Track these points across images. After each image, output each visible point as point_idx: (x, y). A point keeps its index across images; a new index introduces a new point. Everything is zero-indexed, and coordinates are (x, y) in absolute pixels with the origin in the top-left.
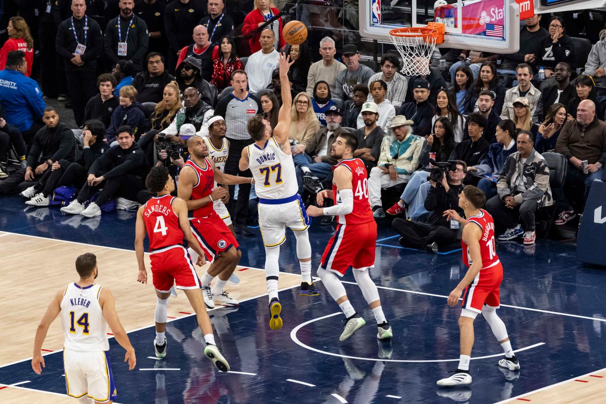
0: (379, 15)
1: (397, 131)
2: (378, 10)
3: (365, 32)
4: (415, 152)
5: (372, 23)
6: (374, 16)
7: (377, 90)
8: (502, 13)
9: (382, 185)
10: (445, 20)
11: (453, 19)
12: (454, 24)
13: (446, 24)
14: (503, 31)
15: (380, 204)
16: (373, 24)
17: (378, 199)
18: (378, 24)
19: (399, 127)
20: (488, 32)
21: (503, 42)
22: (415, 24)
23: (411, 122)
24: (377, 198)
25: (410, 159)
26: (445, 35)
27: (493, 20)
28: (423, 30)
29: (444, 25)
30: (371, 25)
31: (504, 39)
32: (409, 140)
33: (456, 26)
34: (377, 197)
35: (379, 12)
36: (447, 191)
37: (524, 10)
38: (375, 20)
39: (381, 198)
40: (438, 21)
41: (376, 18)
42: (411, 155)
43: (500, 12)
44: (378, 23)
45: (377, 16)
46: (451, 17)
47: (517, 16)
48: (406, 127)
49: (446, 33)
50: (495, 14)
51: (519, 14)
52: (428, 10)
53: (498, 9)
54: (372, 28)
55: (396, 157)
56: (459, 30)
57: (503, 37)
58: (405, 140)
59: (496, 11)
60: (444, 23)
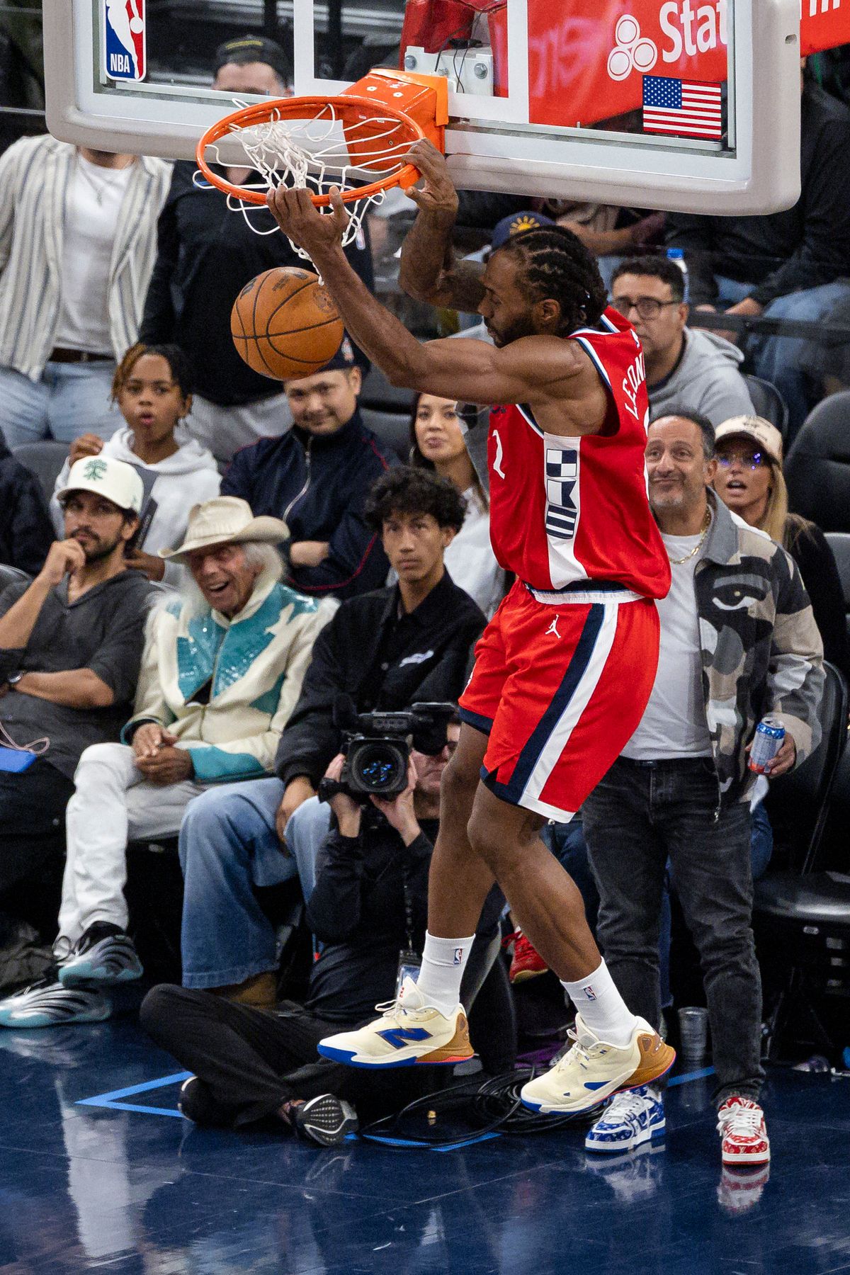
0: (136, 38)
1: (211, 567)
2: (131, 15)
3: (75, 117)
4: (291, 673)
5: (105, 75)
6: (114, 45)
7: (147, 395)
8: (710, 25)
9: (132, 826)
10: (447, 57)
11: (484, 57)
12: (489, 79)
13: (452, 81)
14: (724, 111)
15: (118, 917)
16: (111, 84)
17: (110, 895)
18: (136, 82)
19: (219, 550)
20: (653, 114)
21: (724, 162)
22: (307, 84)
23: (276, 526)
24: (107, 889)
25: (267, 702)
26: (448, 133)
27: (669, 57)
28: (344, 110)
29: (442, 83)
30: (99, 88)
31: (726, 149)
32: (269, 611)
33: (499, 90)
34: (106, 882)
35: (140, 25)
36: (408, 841)
37: (813, 12)
38: (119, 63)
39: (127, 890)
40: (414, 63)
41: (123, 51)
42: (270, 687)
43: (705, 19)
44: (131, 75)
45: (129, 45)
46: (477, 44)
47: (788, 38)
48: (253, 549)
49: (454, 120)
50: (681, 28)
51: (796, 31)
52: (345, 11)
53: (694, 8)
54: (107, 99)
55: (202, 694)
56: (516, 107)
57: (724, 142)
58: (247, 613)
59: (687, 17)
60: (446, 73)
